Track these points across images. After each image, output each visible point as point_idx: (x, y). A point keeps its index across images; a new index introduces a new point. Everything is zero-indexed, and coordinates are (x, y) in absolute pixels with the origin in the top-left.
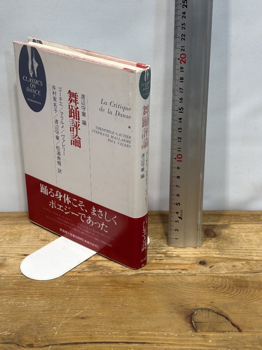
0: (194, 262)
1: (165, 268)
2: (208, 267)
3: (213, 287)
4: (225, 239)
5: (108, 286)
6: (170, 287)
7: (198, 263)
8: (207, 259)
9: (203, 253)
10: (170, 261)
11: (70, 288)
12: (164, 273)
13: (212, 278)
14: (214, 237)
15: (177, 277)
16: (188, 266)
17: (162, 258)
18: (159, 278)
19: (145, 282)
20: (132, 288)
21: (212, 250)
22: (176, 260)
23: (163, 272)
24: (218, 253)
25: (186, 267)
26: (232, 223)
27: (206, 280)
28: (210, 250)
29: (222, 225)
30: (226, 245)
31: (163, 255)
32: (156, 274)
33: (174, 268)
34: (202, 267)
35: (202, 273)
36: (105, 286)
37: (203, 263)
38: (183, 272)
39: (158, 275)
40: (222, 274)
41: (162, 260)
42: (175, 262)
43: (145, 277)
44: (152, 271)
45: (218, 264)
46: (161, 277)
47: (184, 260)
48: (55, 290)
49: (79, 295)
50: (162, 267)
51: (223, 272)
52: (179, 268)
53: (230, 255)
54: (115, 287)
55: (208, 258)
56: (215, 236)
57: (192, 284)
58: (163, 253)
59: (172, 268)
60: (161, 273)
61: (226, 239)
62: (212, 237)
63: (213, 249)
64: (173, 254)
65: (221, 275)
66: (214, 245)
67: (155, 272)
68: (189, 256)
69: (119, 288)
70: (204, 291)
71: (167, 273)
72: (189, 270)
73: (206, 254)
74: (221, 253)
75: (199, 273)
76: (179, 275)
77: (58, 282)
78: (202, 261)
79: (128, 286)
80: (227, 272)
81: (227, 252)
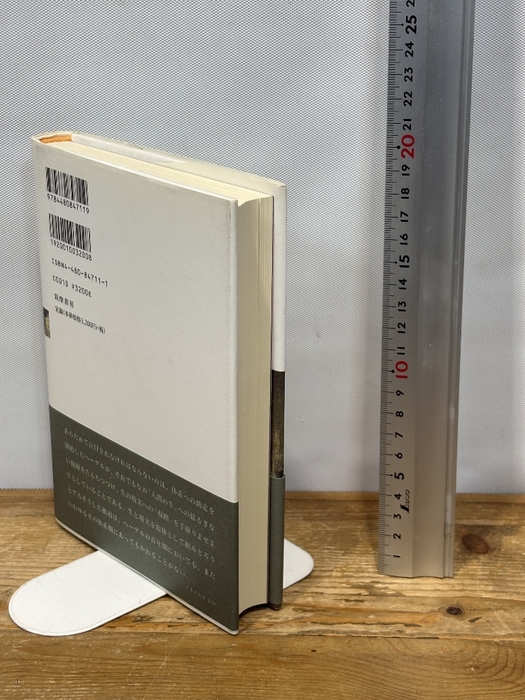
0: (436, 608)
1: (366, 620)
2: (467, 621)
3: (476, 667)
4: (510, 557)
5: (233, 657)
6: (377, 664)
7: (444, 610)
8: (464, 604)
9: (457, 588)
10: (380, 605)
11: (146, 661)
12: (363, 633)
13: (475, 646)
14: (486, 553)
15: (392, 640)
16: (421, 617)
17: (361, 598)
18: (352, 643)
19: (319, 650)
20: (286, 664)
21: (478, 582)
22: (394, 603)
23: (361, 628)
24: (491, 588)
25: (417, 619)
27: (461, 651)
28: (473, 582)
29: (504, 526)
30: (510, 570)
31: (363, 592)
32: (344, 632)
33: (388, 620)
34: (452, 619)
35: (451, 634)
36: (227, 658)
37: (455, 611)
38: (408, 631)
39: (350, 636)
40: (498, 637)
41: (362, 601)
42: (391, 607)
43: (319, 640)
44: (335, 628)
45: (490, 614)
46: (356, 641)
47: (411, 602)
48: (112, 665)
49: (166, 677)
50: (361, 619)
51: (502, 632)
52: (400, 621)
53: (518, 593)
54: (250, 661)
55: (468, 601)
56: (487, 550)
57: (428, 658)
58: (365, 587)
59: (382, 620)
60: (357, 632)
61: (510, 559)
62: (479, 553)
63: (481, 580)
64: (387, 588)
65: (496, 640)
66: (483, 570)
67: (342, 628)
68: (424, 595)
69: (259, 663)
70: (455, 677)
71: (371, 633)
72: (423, 625)
73: (464, 590)
74: (498, 589)
75: (445, 635)
76: (399, 637)
77: (120, 647)
78: (454, 606)
79: (280, 659)
80: (511, 632)
81: (513, 587)
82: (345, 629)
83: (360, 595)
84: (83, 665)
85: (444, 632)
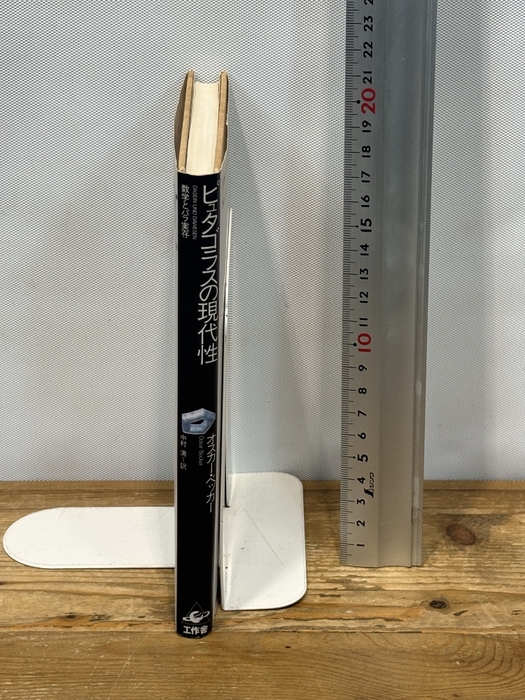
0: (418, 602)
1: (344, 616)
2: (451, 614)
3: (461, 661)
4: (499, 547)
5: (202, 655)
6: (356, 659)
7: (427, 604)
8: (449, 597)
9: (441, 581)
10: (357, 600)
11: (108, 660)
12: (341, 628)
13: (460, 639)
14: (471, 544)
15: (371, 635)
16: (402, 611)
17: (337, 593)
18: (329, 638)
19: (294, 647)
20: (258, 660)
21: (464, 574)
22: (373, 597)
23: (337, 624)
24: (478, 581)
25: (398, 613)
26: (517, 511)
27: (444, 645)
28: (459, 574)
29: (493, 515)
30: (499, 562)
31: (340, 586)
32: (320, 628)
33: (366, 615)
34: (436, 613)
35: (436, 628)
36: (196, 655)
37: (438, 604)
38: (389, 625)
39: (326, 631)
40: (486, 630)
41: (339, 596)
42: (371, 602)
43: (293, 636)
44: (310, 623)
45: (477, 607)
46: (334, 636)
47: (391, 596)
48: (72, 665)
49: (131, 676)
50: (337, 614)
51: (489, 626)
52: (380, 615)
53: (507, 585)
54: (220, 659)
55: (452, 594)
56: (473, 540)
57: (409, 653)
58: (341, 581)
59: (361, 615)
60: (334, 628)
61: (499, 549)
62: (466, 544)
63: (467, 572)
64: (365, 582)
65: (483, 633)
66: (469, 562)
67: (318, 624)
68: (405, 589)
69: (230, 660)
70: (439, 671)
71: (349, 629)
72: (405, 620)
73: (449, 583)
74: (485, 581)
75: (429, 628)
76: (379, 631)
77: (78, 646)
78: (438, 600)
79: (252, 655)
80: (498, 625)
81: (501, 579)
82: (320, 625)
83: (336, 589)
84: (40, 666)
85: (427, 626)
